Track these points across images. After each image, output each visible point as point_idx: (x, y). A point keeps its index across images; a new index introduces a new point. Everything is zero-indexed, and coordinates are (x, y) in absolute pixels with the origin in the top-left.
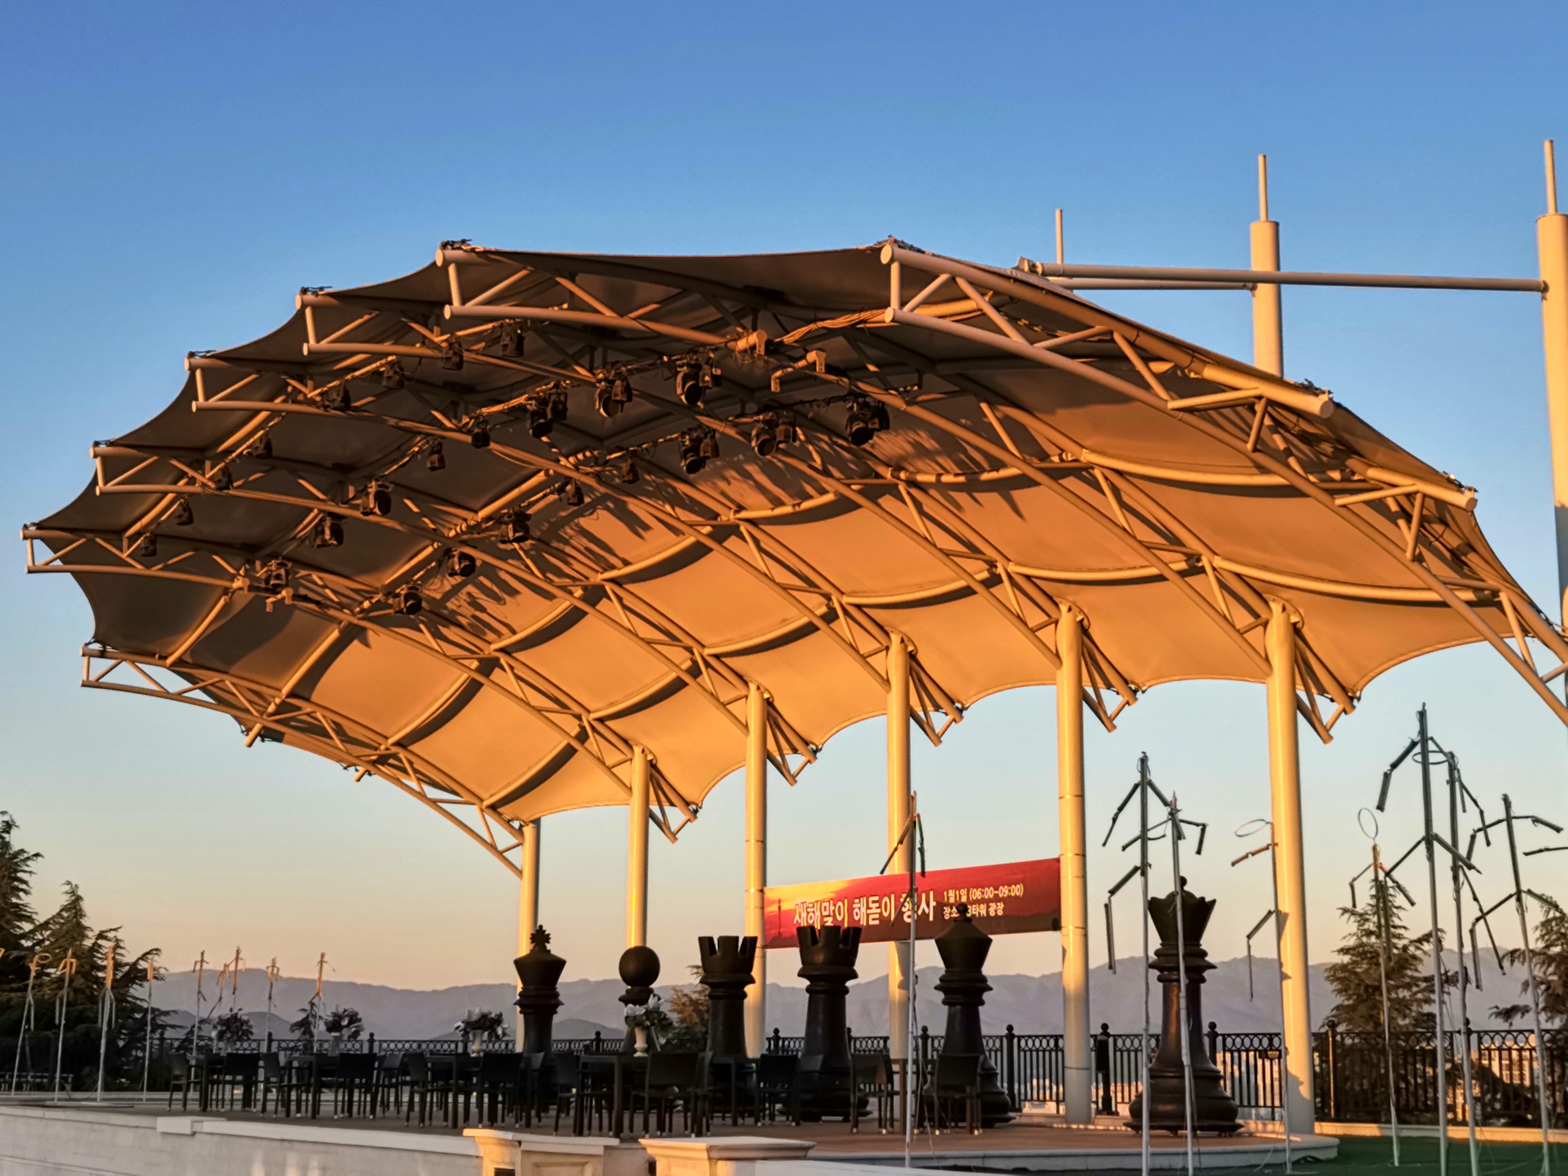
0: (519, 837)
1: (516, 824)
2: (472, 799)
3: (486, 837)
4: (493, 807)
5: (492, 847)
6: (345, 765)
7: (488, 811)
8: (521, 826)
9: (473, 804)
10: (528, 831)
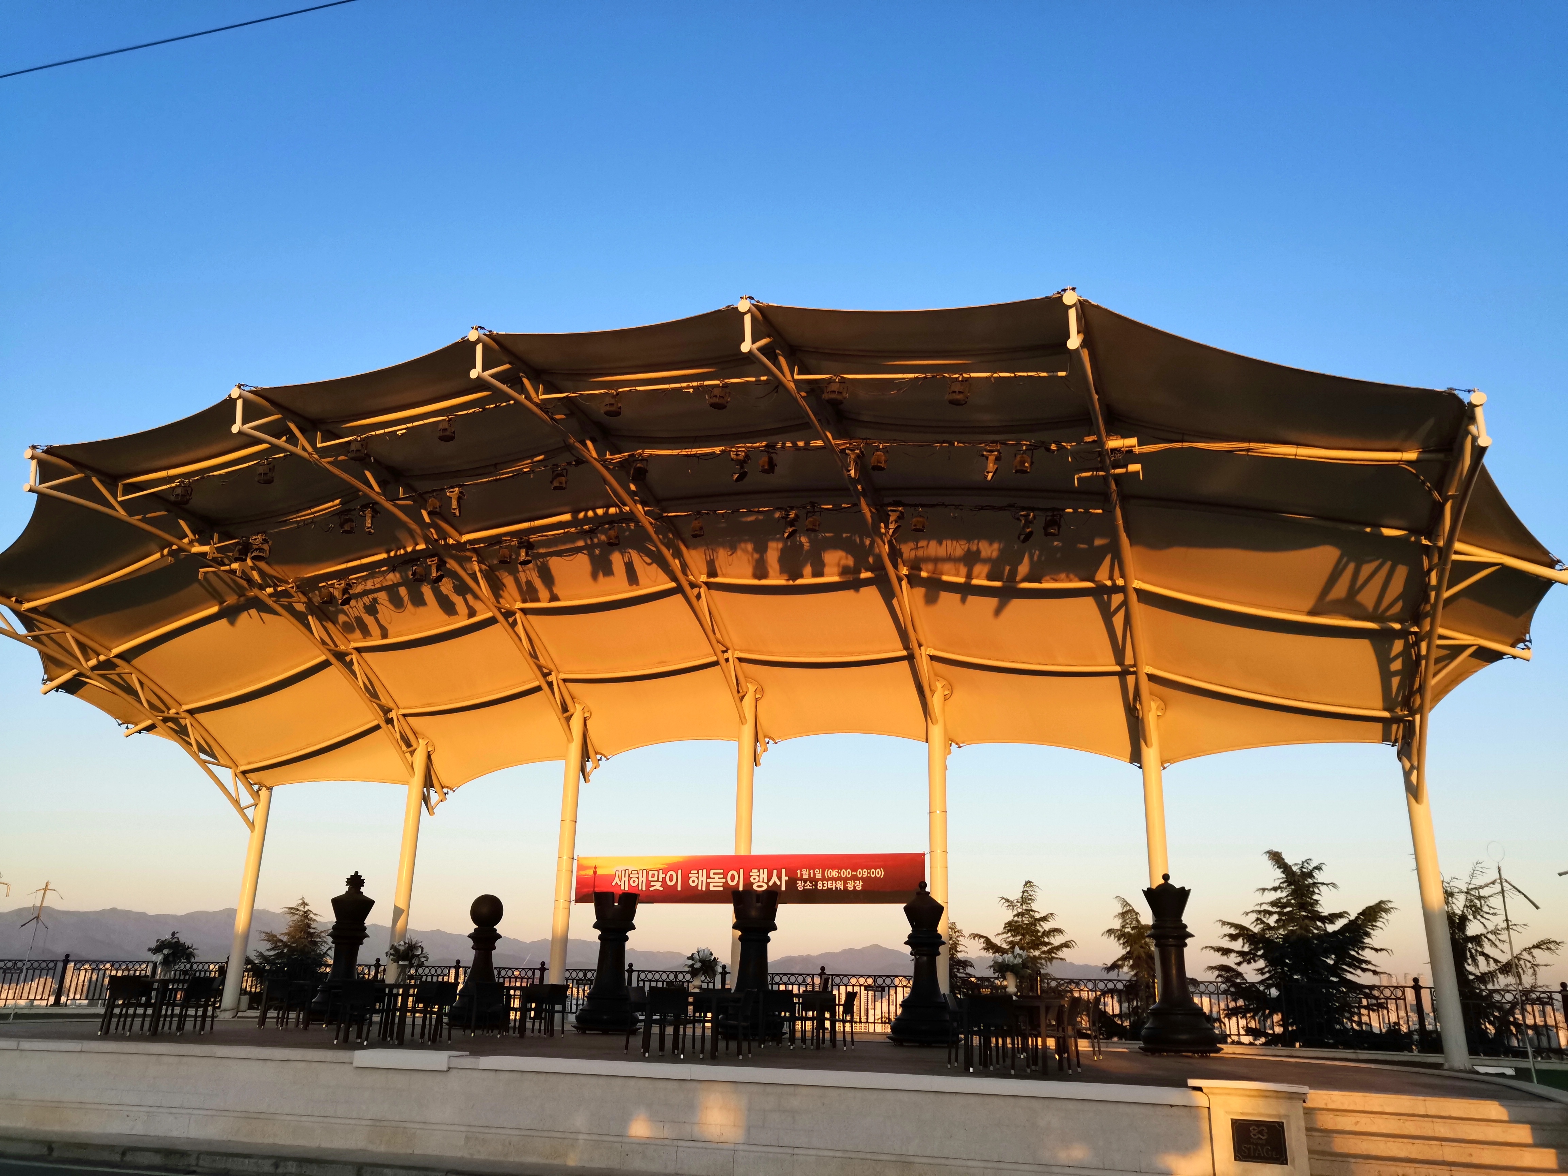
0: (256, 798)
1: (256, 787)
2: (230, 763)
3: (234, 794)
4: (244, 773)
5: (236, 802)
6: (120, 722)
7: (240, 775)
8: (259, 789)
9: (230, 768)
10: (264, 793)
